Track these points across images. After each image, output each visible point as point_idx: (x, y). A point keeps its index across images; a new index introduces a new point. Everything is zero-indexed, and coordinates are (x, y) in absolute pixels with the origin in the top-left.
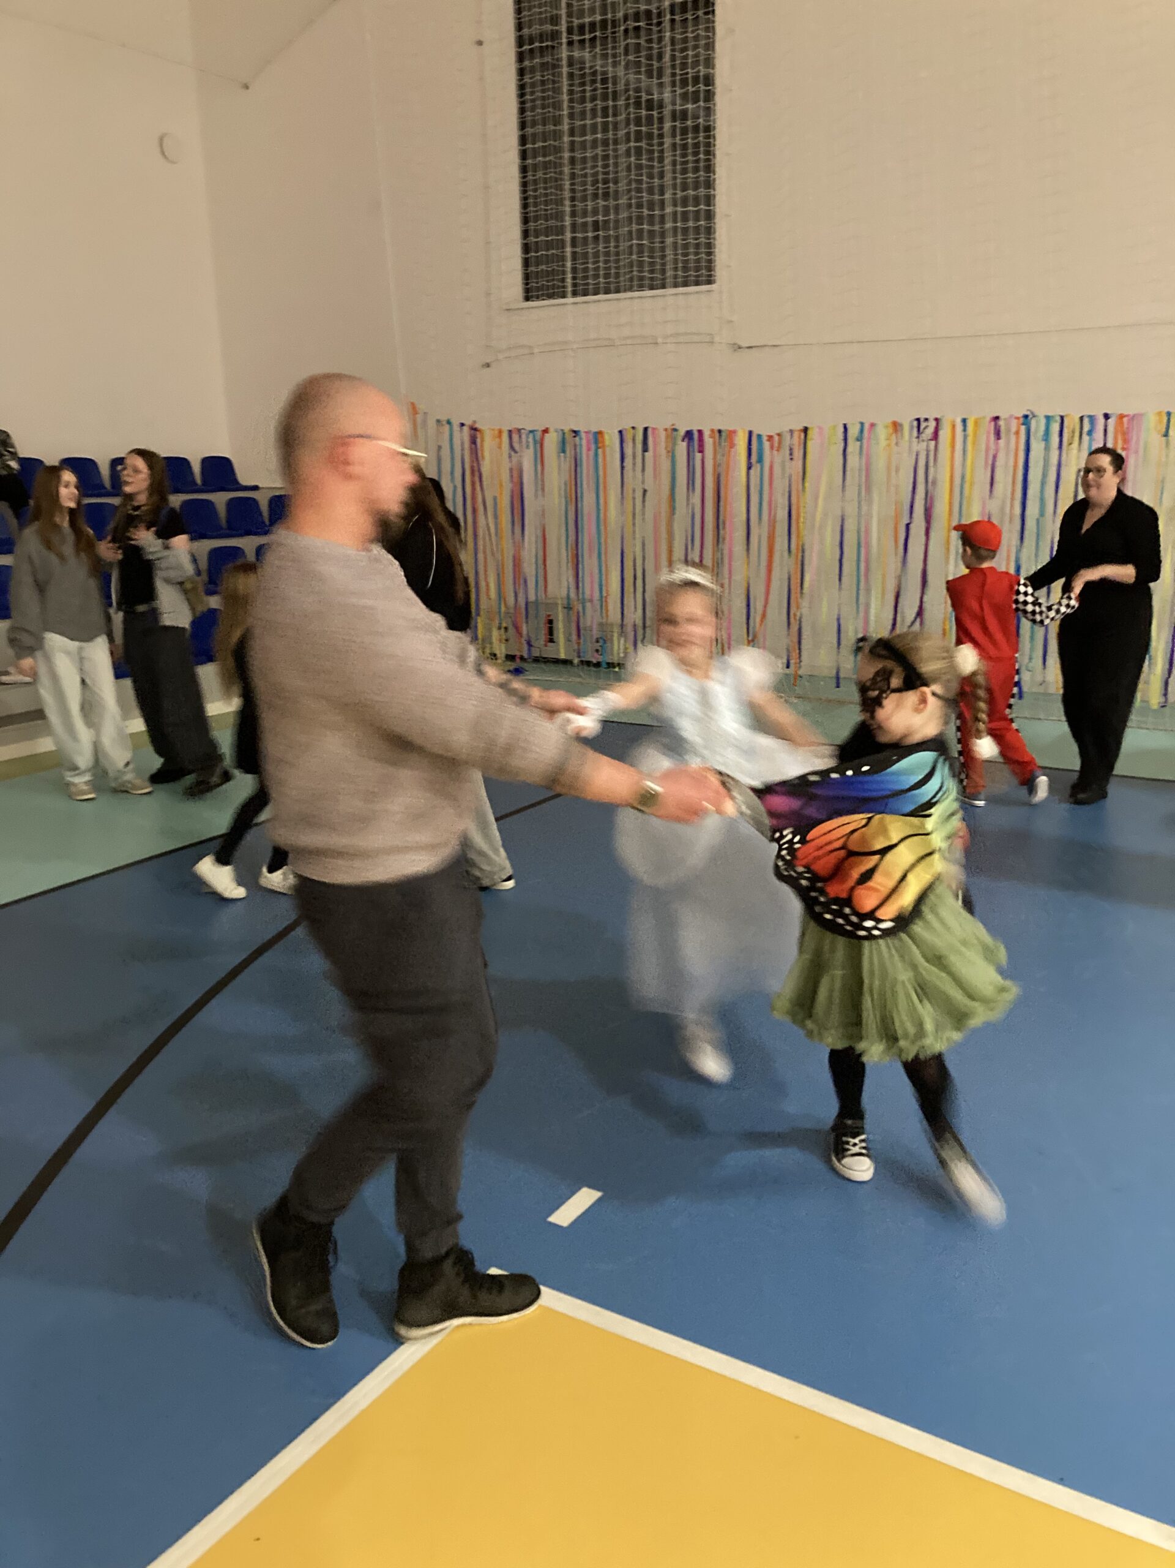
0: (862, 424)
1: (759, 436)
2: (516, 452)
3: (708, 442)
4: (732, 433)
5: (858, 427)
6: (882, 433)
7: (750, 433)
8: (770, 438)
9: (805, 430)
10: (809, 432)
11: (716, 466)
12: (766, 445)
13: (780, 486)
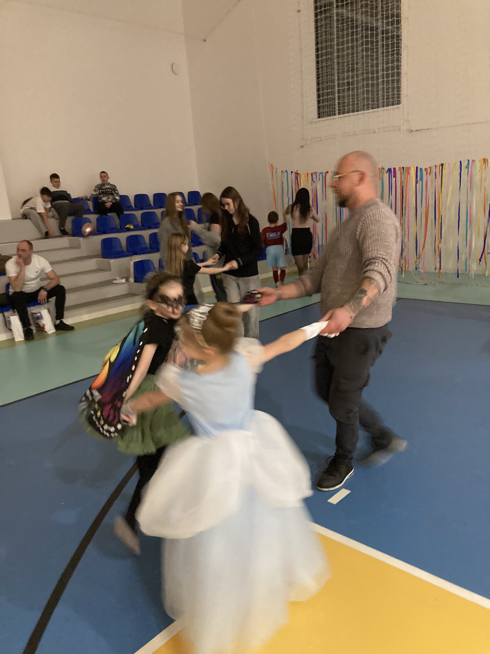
0: (469, 161)
1: (421, 169)
2: (314, 182)
3: (398, 173)
4: (408, 169)
5: (467, 162)
6: (478, 164)
7: (417, 168)
8: (426, 169)
9: (442, 165)
10: (444, 166)
11: (402, 183)
12: (424, 172)
13: (431, 190)
